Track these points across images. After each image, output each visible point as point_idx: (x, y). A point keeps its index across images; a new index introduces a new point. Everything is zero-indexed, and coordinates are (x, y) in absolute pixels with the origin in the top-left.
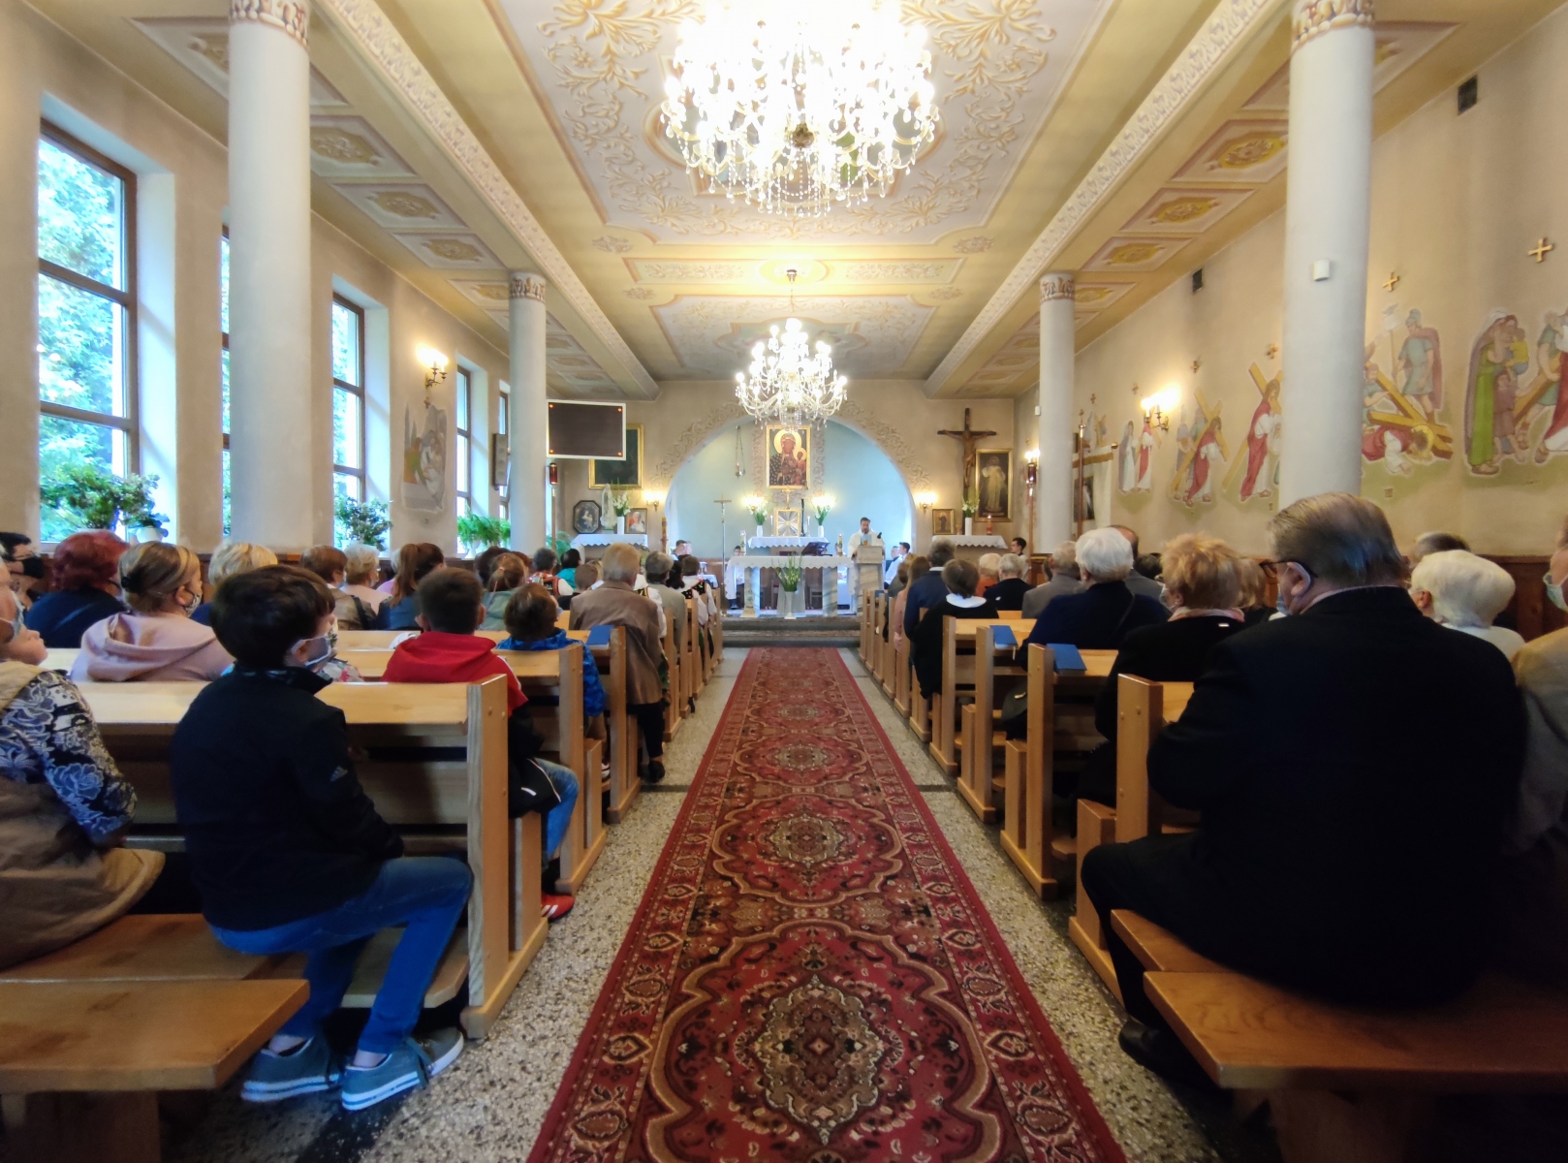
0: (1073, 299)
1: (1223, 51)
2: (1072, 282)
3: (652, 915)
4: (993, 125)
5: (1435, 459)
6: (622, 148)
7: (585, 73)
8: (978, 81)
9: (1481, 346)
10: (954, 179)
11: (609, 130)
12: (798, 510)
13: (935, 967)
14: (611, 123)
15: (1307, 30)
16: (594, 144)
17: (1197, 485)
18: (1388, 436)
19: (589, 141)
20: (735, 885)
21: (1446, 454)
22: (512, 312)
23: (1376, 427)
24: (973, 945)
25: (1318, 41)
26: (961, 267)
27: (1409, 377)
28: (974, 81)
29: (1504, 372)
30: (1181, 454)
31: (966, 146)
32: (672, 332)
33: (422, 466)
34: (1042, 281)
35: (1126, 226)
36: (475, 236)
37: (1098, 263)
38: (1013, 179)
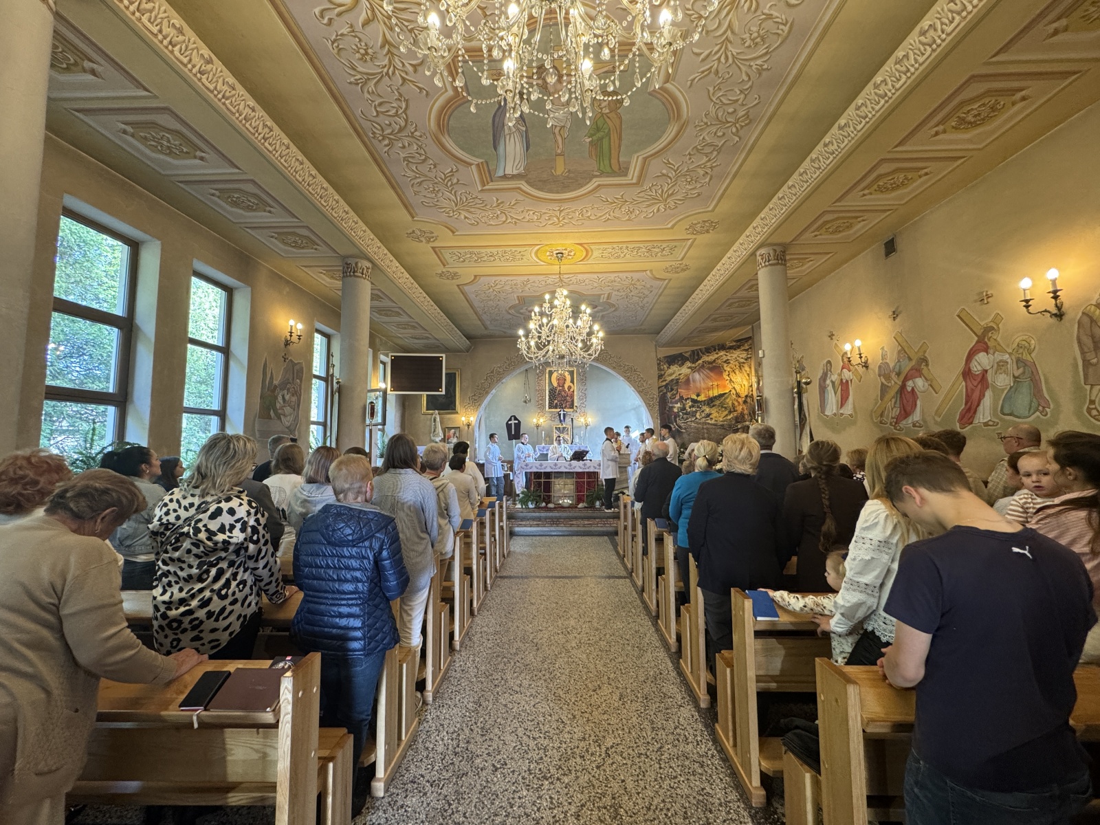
0: (783, 266)
2: (784, 253)
4: (731, 110)
6: (415, 147)
7: (370, 68)
10: (691, 167)
11: (401, 130)
14: (402, 123)
19: (386, 142)
22: (344, 285)
26: (691, 246)
30: (884, 389)
31: (704, 134)
32: (476, 304)
33: (278, 406)
34: (758, 253)
35: (839, 200)
36: (307, 227)
37: (808, 235)
38: (741, 166)
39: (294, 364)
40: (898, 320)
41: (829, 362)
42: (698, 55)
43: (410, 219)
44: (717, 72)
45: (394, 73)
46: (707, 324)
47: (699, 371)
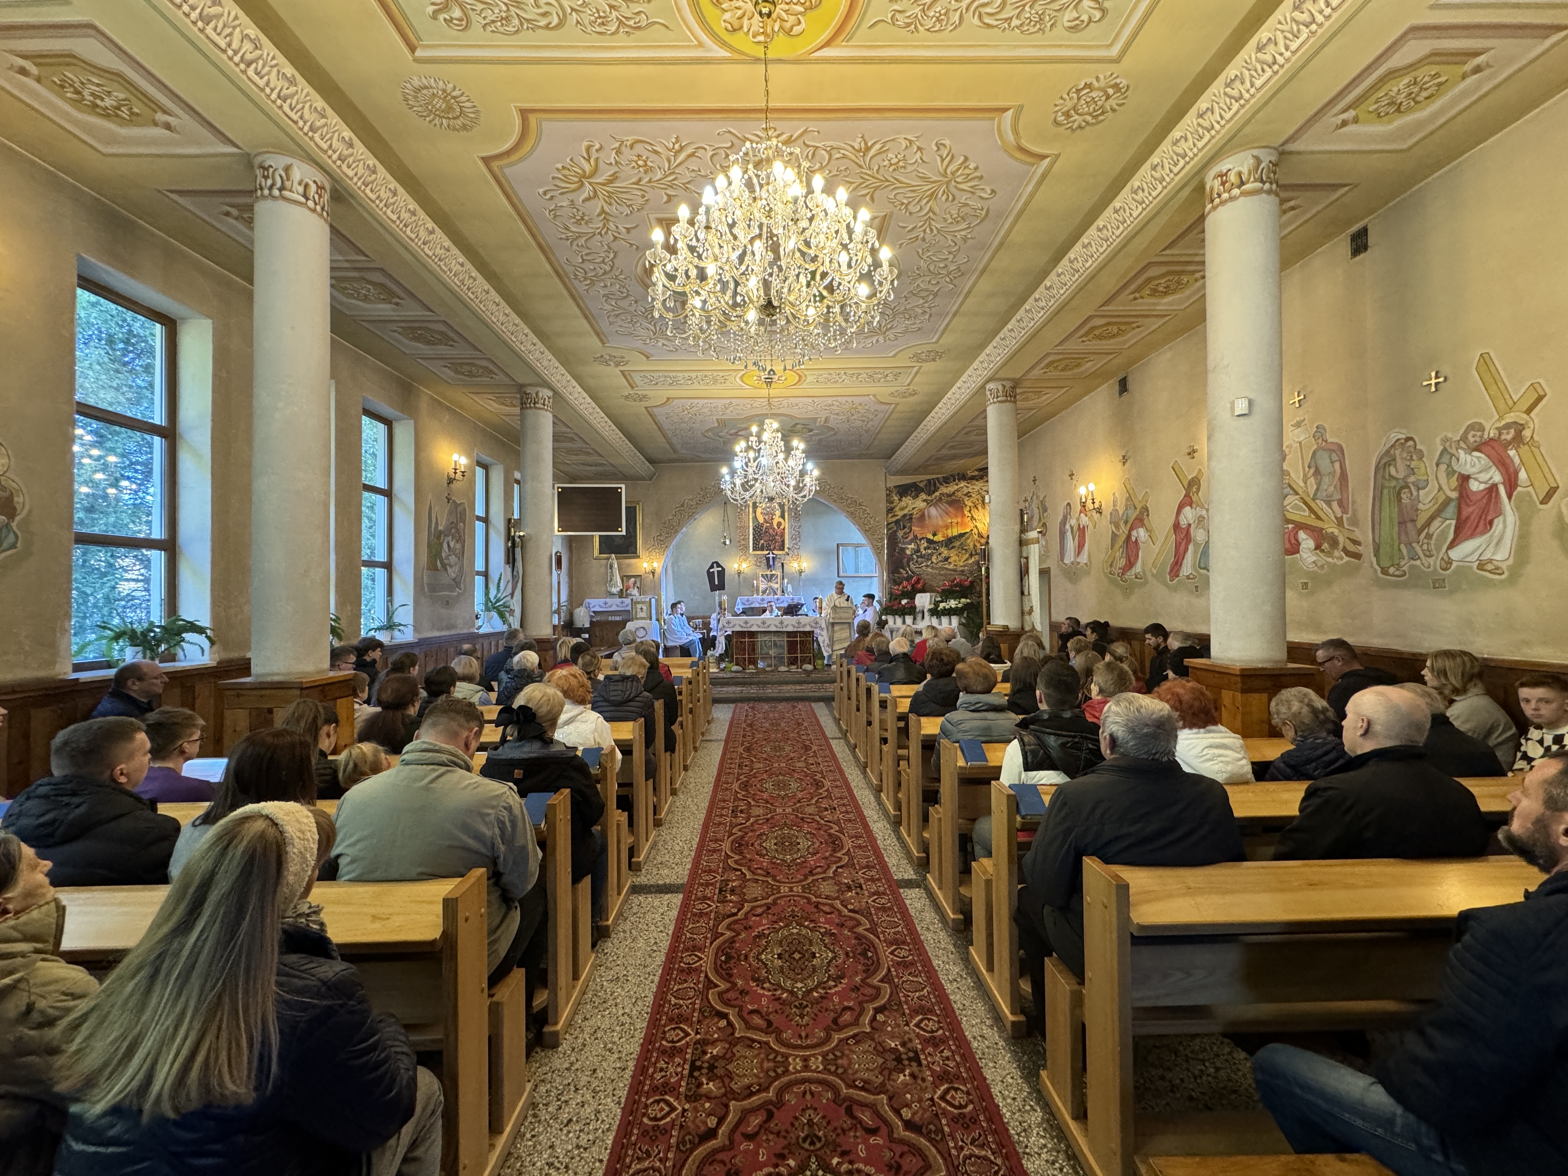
0: (1015, 402)
1: (1144, 209)
2: (1014, 388)
3: (651, 1070)
4: (942, 265)
5: (1346, 559)
6: (618, 286)
7: (584, 229)
8: (928, 231)
9: (1383, 462)
10: (908, 307)
11: (605, 273)
12: (778, 572)
13: (930, 1140)
14: (608, 268)
15: (1219, 196)
16: (593, 283)
17: (1130, 564)
18: (1302, 535)
19: (588, 282)
20: (730, 1024)
21: (1357, 556)
22: (523, 418)
23: (1291, 526)
24: (966, 1106)
25: (1229, 205)
26: (917, 373)
27: (1319, 485)
28: (924, 231)
29: (1407, 486)
30: (1114, 536)
31: (919, 282)
32: (665, 426)
33: (444, 555)
34: (988, 387)
35: (1060, 344)
36: (489, 359)
37: (1036, 372)
38: (960, 306)
39: (456, 505)
40: (1127, 464)
41: (1069, 504)
42: (904, 228)
43: (600, 344)
44: (924, 239)
45: (606, 233)
46: (945, 452)
47: (935, 505)
